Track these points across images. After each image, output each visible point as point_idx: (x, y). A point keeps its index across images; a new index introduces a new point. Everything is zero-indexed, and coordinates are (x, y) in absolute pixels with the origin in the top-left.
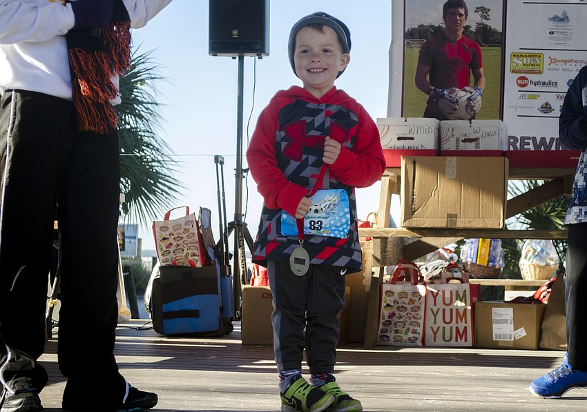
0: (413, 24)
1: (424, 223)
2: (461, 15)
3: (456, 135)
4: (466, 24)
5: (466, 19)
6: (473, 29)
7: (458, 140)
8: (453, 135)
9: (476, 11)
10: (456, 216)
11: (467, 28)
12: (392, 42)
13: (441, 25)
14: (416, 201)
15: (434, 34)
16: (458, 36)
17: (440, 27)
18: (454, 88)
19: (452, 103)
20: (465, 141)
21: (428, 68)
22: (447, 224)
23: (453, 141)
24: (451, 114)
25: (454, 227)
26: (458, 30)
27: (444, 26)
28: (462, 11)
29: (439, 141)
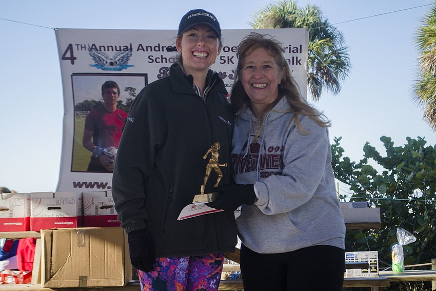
0: (80, 100)
1: (61, 284)
2: (115, 93)
3: (96, 203)
4: (119, 99)
5: (119, 95)
6: (124, 103)
7: (97, 207)
8: (93, 204)
9: (126, 90)
10: (86, 277)
11: (120, 102)
12: (65, 114)
13: (101, 100)
14: (54, 267)
15: (95, 107)
16: (113, 108)
17: (100, 102)
18: (111, 147)
19: (110, 158)
20: (102, 208)
21: (92, 132)
22: (79, 284)
23: (93, 208)
24: (109, 166)
25: (85, 286)
26: (113, 104)
27: (103, 101)
28: (115, 90)
29: (82, 208)
